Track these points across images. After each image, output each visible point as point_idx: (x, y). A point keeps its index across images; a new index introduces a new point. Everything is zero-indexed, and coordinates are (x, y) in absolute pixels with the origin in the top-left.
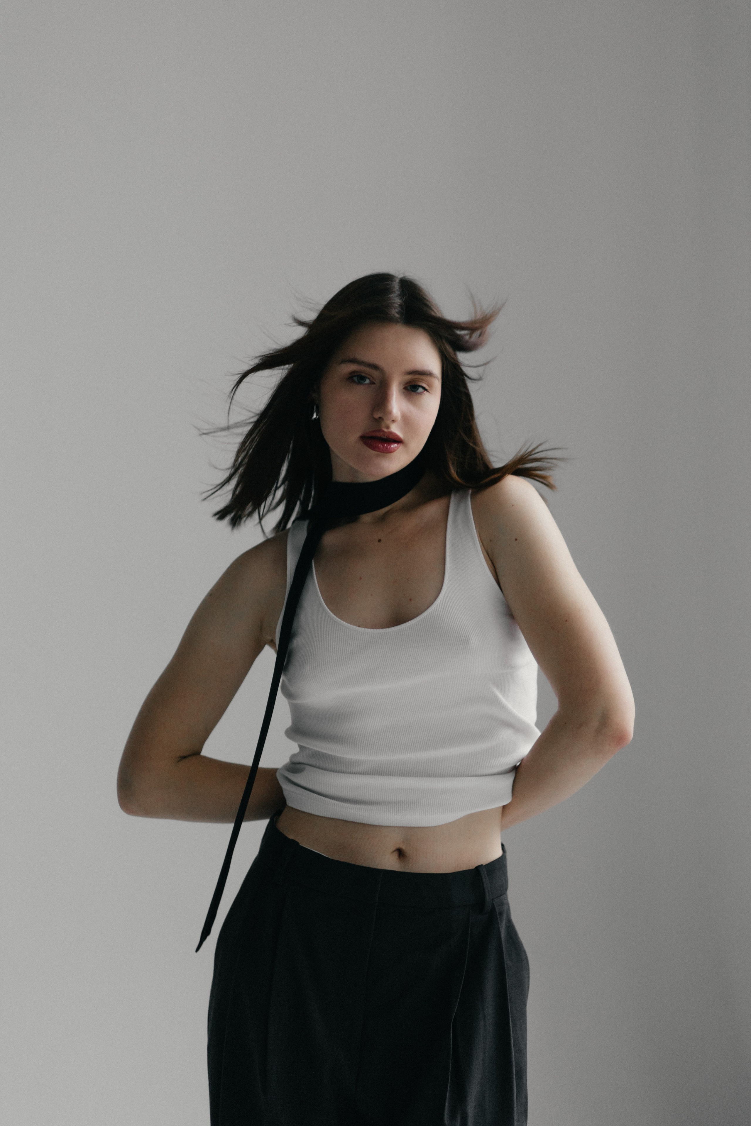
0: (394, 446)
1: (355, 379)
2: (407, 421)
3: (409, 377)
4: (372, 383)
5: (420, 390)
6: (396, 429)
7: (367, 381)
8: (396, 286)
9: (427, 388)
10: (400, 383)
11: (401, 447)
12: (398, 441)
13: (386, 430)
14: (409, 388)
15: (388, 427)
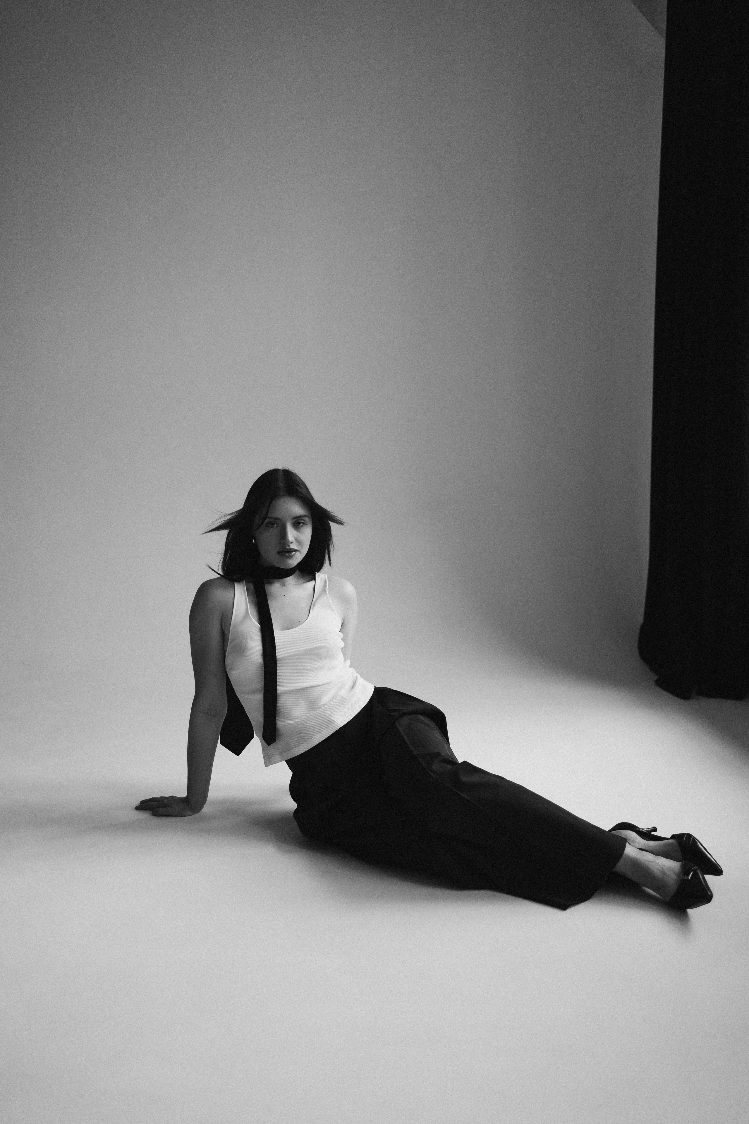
0: (293, 553)
1: (269, 525)
2: (298, 542)
3: (295, 520)
4: (278, 526)
5: (301, 524)
6: (293, 546)
7: (275, 525)
8: (280, 477)
9: (304, 522)
10: (291, 525)
11: (297, 553)
12: (296, 551)
13: (288, 548)
14: (296, 524)
15: (289, 546)
